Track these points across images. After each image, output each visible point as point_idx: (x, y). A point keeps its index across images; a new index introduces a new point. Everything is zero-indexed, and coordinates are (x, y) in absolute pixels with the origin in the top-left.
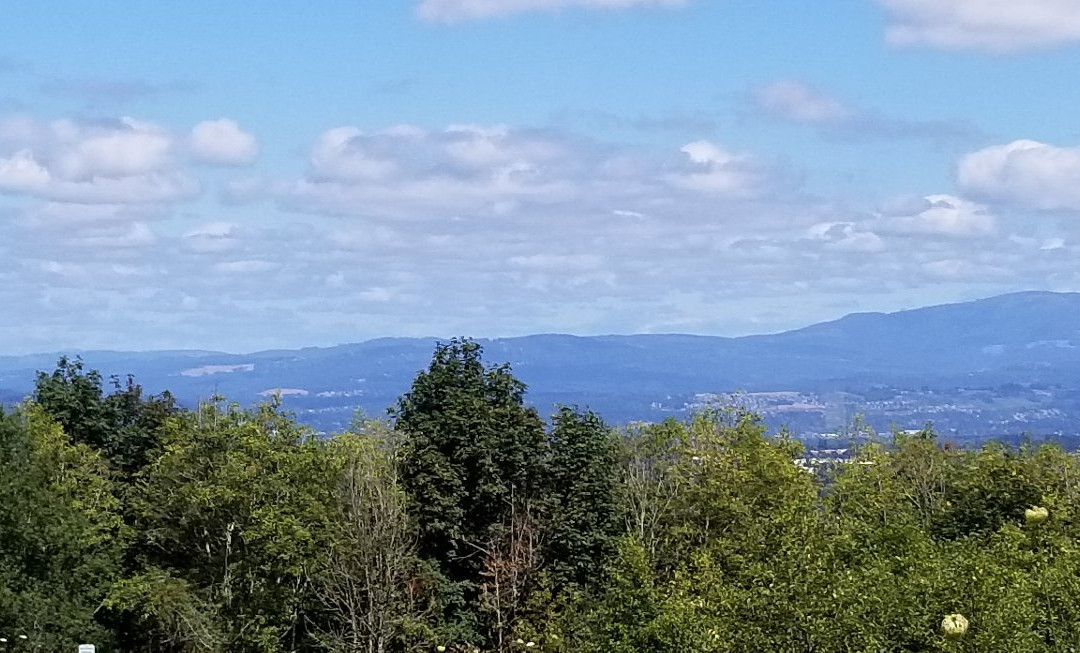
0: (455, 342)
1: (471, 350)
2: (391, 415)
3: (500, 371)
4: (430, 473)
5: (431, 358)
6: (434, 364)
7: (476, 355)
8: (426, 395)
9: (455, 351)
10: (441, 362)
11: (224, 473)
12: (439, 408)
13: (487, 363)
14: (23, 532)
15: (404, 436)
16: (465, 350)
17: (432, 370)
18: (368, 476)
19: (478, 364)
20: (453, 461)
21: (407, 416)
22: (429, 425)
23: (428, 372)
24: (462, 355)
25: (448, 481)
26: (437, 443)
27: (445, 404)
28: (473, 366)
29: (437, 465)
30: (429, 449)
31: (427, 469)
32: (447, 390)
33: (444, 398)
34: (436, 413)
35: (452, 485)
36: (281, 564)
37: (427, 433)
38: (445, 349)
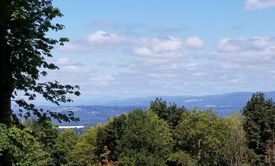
0: (257, 93)
1: (261, 95)
2: (241, 112)
3: (269, 100)
4: (251, 127)
5: (251, 97)
6: (252, 99)
7: (263, 96)
8: (250, 106)
9: (257, 95)
10: (254, 98)
11: (198, 127)
12: (253, 110)
13: (266, 98)
14: (148, 141)
15: (244, 117)
16: (260, 95)
17: (251, 100)
18: (235, 128)
19: (263, 98)
20: (257, 124)
21: (245, 112)
22: (251, 114)
23: (250, 101)
24: (259, 96)
25: (256, 129)
26: (253, 119)
27: (255, 109)
28: (262, 99)
29: (253, 125)
30: (251, 121)
31: (251, 126)
32: (256, 105)
33: (255, 107)
34: (253, 111)
35: (257, 130)
36: (213, 150)
37: (250, 116)
38: (255, 95)
